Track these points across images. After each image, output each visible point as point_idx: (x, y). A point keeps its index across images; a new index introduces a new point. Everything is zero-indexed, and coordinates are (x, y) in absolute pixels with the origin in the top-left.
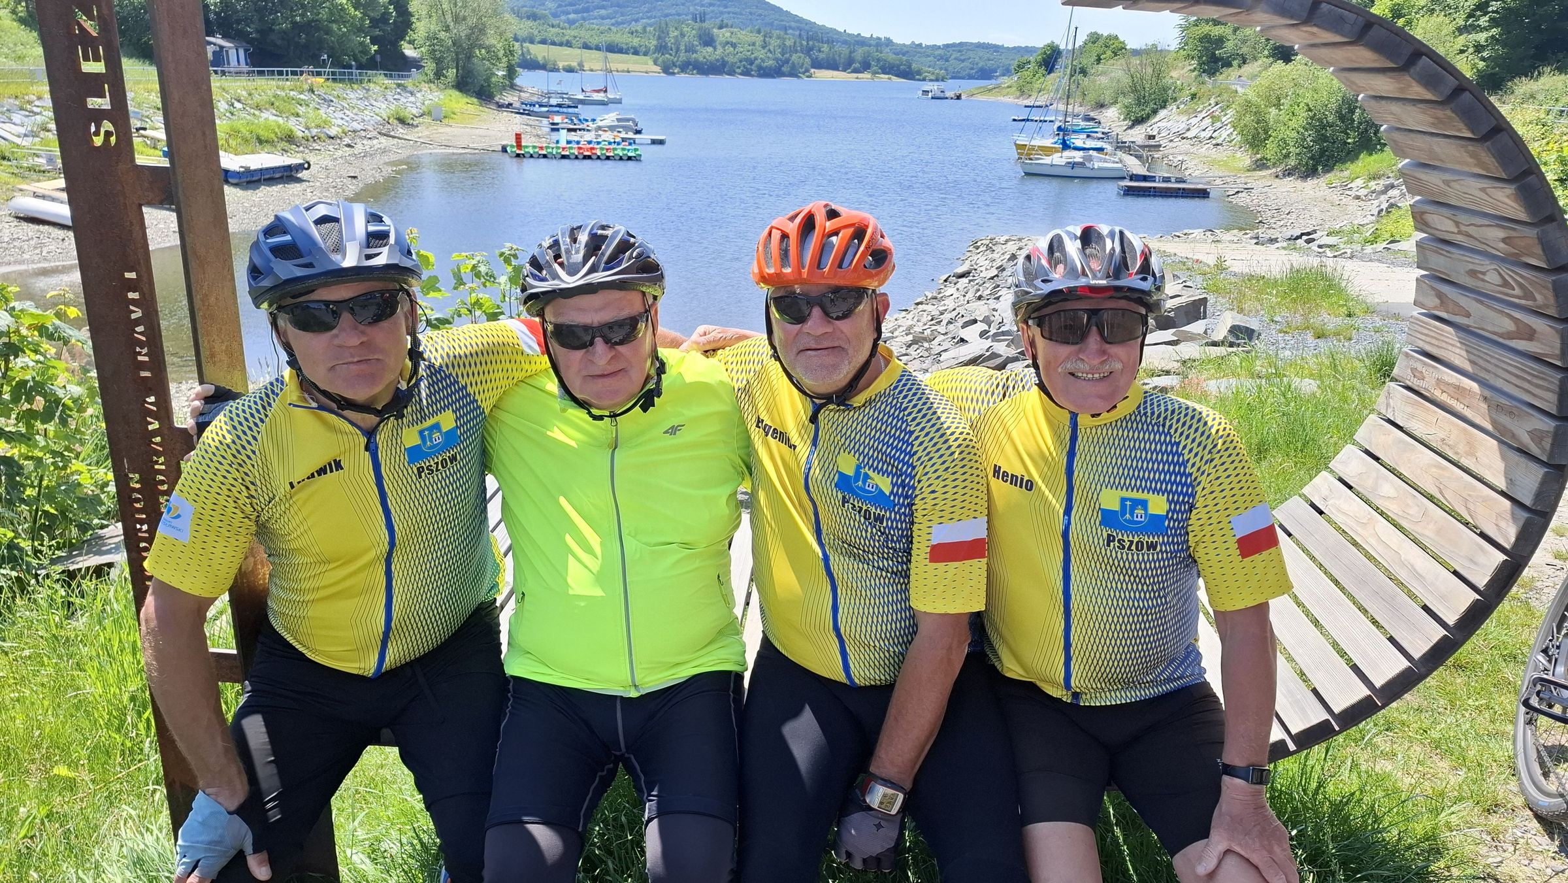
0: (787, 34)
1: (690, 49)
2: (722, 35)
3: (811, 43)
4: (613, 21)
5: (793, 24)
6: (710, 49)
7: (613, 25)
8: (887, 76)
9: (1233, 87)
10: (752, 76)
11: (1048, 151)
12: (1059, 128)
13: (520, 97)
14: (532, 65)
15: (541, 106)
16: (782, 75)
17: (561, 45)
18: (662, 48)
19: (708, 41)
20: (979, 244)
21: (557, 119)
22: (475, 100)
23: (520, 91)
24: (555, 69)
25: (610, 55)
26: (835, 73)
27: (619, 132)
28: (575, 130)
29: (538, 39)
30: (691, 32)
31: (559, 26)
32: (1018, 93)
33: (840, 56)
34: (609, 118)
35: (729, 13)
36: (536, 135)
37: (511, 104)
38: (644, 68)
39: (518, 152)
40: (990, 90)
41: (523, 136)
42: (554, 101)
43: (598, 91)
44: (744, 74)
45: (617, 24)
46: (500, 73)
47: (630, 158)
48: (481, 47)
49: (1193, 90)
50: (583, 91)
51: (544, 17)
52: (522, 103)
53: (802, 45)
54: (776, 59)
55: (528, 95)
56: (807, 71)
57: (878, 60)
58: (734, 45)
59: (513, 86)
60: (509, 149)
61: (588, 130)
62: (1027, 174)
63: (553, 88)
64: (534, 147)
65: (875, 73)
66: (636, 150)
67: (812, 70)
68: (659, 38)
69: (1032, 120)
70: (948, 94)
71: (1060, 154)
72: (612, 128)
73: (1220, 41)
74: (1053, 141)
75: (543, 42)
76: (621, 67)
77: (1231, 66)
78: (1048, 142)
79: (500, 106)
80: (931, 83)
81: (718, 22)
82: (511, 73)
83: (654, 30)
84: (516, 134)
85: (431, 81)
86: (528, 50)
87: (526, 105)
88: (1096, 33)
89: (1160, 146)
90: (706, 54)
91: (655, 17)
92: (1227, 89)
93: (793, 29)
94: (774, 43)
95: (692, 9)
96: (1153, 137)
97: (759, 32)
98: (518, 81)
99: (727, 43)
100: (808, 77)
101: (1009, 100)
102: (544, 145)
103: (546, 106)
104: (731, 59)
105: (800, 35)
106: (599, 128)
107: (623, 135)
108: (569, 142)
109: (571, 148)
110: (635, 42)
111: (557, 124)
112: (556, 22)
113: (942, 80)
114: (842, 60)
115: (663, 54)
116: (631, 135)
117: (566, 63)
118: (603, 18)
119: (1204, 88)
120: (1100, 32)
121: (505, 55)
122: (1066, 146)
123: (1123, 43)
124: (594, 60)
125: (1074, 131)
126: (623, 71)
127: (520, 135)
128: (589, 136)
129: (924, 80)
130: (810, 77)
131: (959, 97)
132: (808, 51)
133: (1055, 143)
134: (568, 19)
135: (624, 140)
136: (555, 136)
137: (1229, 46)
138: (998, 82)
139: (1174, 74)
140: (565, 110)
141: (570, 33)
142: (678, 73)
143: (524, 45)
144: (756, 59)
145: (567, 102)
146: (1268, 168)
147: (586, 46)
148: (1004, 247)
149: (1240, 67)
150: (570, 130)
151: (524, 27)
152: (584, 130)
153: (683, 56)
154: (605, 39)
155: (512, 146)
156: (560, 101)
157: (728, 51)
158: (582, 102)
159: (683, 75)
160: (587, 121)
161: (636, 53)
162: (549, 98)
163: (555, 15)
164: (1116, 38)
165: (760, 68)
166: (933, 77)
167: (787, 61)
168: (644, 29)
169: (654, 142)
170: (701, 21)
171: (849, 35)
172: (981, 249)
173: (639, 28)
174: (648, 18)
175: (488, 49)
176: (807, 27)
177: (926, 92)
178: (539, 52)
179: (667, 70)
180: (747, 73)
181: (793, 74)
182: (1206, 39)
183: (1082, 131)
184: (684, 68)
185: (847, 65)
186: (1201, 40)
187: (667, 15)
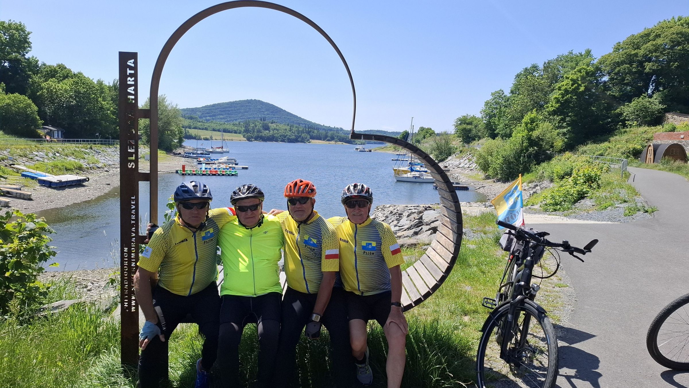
0: (299, 126)
1: (259, 131)
2: (272, 126)
3: (310, 129)
4: (226, 120)
5: (302, 122)
6: (267, 131)
7: (226, 121)
8: (341, 143)
9: (476, 148)
10: (285, 142)
11: (406, 172)
12: (410, 163)
13: (184, 151)
14: (190, 137)
15: (193, 154)
16: (298, 142)
17: (203, 129)
18: (247, 131)
19: (267, 128)
20: (379, 208)
21: (202, 159)
22: (164, 152)
23: (184, 148)
24: (200, 139)
25: (224, 133)
26: (320, 141)
27: (229, 164)
28: (209, 164)
29: (192, 127)
30: (259, 125)
31: (202, 122)
32: (394, 149)
33: (322, 135)
34: (224, 159)
35: (275, 117)
36: (191, 165)
37: (180, 153)
38: (239, 139)
39: (183, 173)
40: (383, 148)
41: (186, 166)
42: (199, 152)
43: (219, 148)
44: (281, 141)
45: (228, 121)
46: (176, 141)
47: (233, 175)
48: (168, 130)
49: (461, 149)
50: (212, 148)
51: (196, 118)
52: (185, 153)
53: (306, 130)
54: (295, 136)
55: (187, 149)
56: (308, 140)
57: (337, 136)
58: (277, 130)
59: (181, 146)
60: (179, 172)
61: (215, 164)
62: (398, 181)
63: (199, 147)
64: (190, 171)
65: (336, 141)
66: (236, 171)
67: (310, 140)
68: (246, 127)
69: (400, 160)
70: (366, 150)
71: (410, 173)
72: (226, 163)
73: (470, 130)
74: (408, 168)
75: (195, 128)
76: (229, 138)
77: (475, 140)
78: (406, 168)
79: (175, 154)
80: (359, 146)
81: (271, 121)
82: (181, 141)
83: (244, 124)
84: (183, 166)
85: (144, 144)
86: (188, 131)
87: (187, 154)
88: (423, 127)
89: (449, 170)
90: (266, 133)
91: (244, 119)
92: (473, 149)
93: (302, 124)
94: (294, 129)
95: (260, 116)
96: (447, 167)
97: (288, 125)
98: (183, 144)
99: (275, 129)
100: (309, 143)
101: (390, 152)
102: (195, 170)
103: (196, 154)
104: (276, 135)
105: (305, 126)
106: (220, 163)
107: (231, 166)
108: (206, 169)
109: (207, 171)
110: (236, 128)
111: (201, 161)
112: (201, 120)
113: (364, 144)
114: (323, 136)
115: (247, 133)
116: (234, 166)
117: (204, 137)
118: (221, 119)
119: (465, 148)
120: (424, 127)
121: (179, 134)
122: (412, 170)
123: (434, 131)
124: (217, 135)
125: (415, 164)
126: (230, 140)
127: (184, 166)
128: (214, 166)
129: (356, 144)
130: (310, 142)
131: (370, 151)
132: (309, 133)
133: (409, 169)
134: (206, 119)
135: (230, 167)
136: (199, 166)
137: (474, 132)
138: (386, 145)
139: (454, 143)
140: (204, 156)
141: (207, 125)
142: (254, 141)
143: (187, 129)
144: (287, 135)
145: (205, 152)
146: (490, 179)
147: (214, 130)
148: (388, 209)
149: (478, 140)
150: (206, 164)
151: (186, 122)
152: (213, 164)
153: (256, 134)
154: (222, 127)
155: (180, 171)
156: (202, 152)
157: (275, 132)
158: (211, 152)
159: (256, 141)
160: (215, 160)
161: (236, 132)
162: (197, 151)
163: (200, 117)
164: (431, 129)
165: (289, 139)
166: (360, 143)
167: (300, 136)
168: (239, 123)
169: (243, 168)
170: (264, 120)
171: (325, 126)
172: (380, 210)
173: (237, 123)
174: (241, 119)
175: (171, 131)
176: (308, 124)
177: (357, 149)
178: (193, 132)
179: (249, 139)
180: (283, 141)
181: (303, 141)
182: (464, 130)
183: (419, 164)
184: (256, 139)
185: (325, 138)
186: (462, 130)
187: (249, 118)
